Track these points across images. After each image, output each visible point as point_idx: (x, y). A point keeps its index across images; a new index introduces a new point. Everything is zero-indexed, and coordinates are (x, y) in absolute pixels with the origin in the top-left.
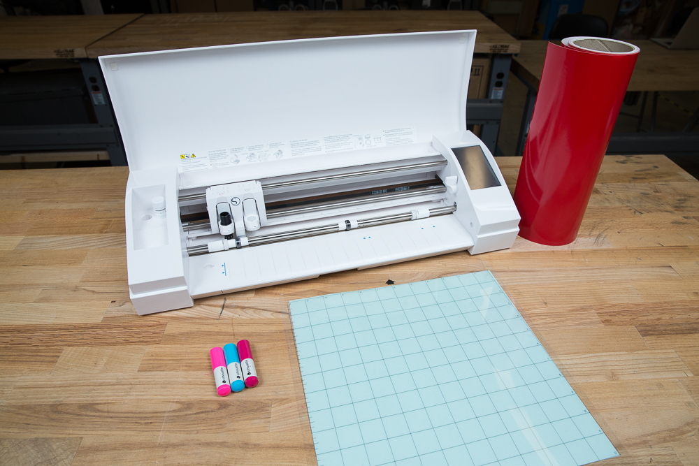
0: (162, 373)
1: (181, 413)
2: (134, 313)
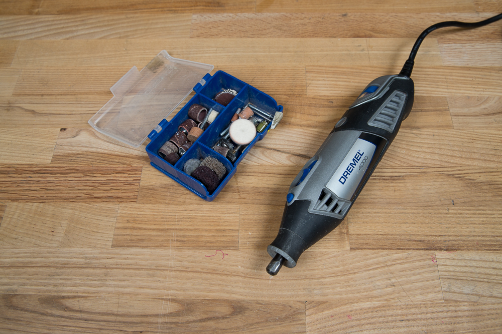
1: (180, 318)
2: (94, 150)
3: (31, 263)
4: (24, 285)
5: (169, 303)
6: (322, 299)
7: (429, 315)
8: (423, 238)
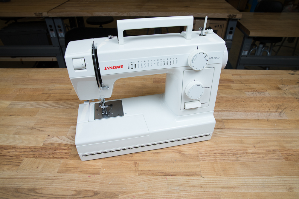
0: (68, 174)
1: (75, 196)
2: (57, 142)
3: (28, 177)
4: (24, 185)
5: (73, 191)
6: (125, 191)
7: (162, 197)
8: (163, 172)
